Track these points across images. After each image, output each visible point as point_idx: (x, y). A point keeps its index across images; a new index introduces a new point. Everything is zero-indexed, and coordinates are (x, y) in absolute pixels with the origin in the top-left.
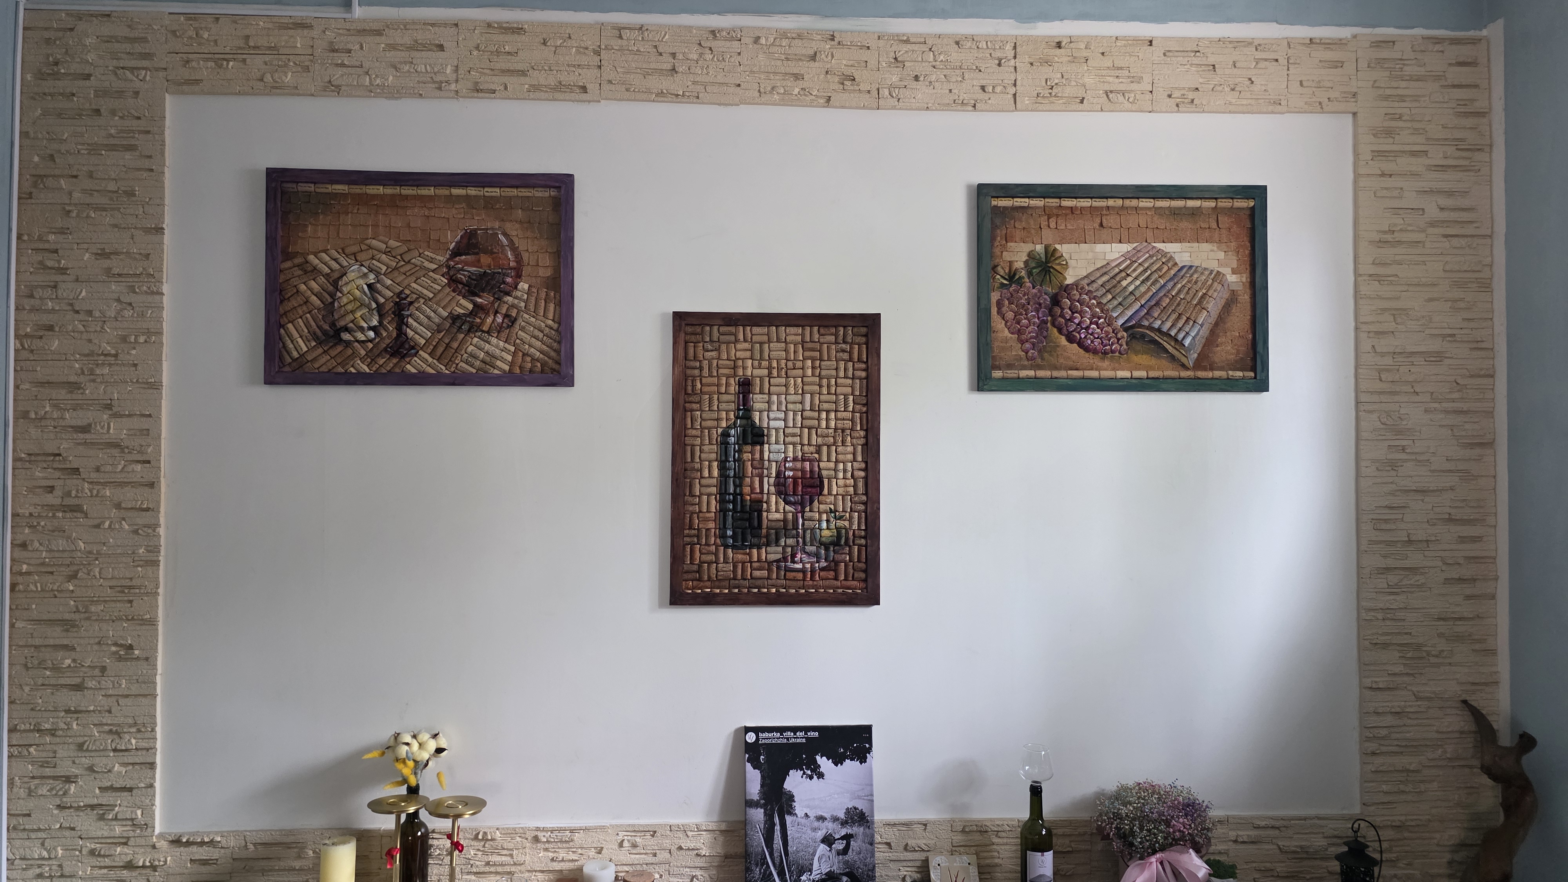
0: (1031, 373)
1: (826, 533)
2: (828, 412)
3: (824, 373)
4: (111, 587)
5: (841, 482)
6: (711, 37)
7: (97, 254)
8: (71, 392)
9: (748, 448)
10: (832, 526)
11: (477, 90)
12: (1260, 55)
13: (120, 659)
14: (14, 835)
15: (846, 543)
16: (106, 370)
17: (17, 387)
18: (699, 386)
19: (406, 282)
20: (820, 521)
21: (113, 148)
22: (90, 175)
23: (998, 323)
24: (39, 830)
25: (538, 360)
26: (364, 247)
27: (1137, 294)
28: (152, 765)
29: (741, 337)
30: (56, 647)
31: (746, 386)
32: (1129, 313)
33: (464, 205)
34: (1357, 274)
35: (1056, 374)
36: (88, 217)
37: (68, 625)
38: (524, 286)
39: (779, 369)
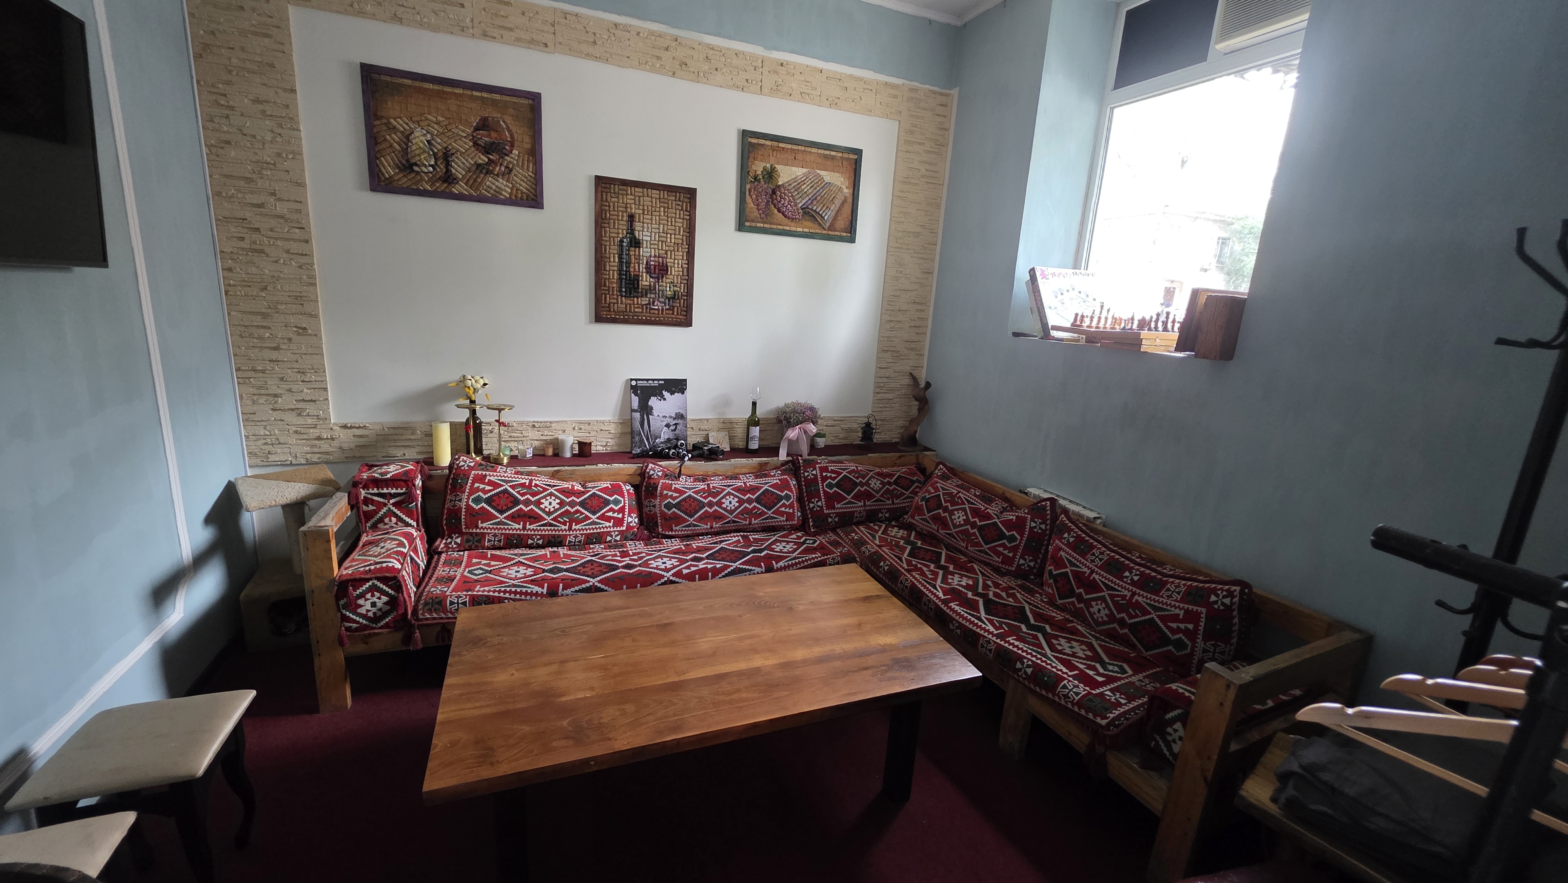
0: (762, 225)
1: (669, 293)
2: (671, 234)
3: (669, 215)
4: (289, 296)
5: (676, 269)
6: (614, 27)
7: (252, 100)
8: (249, 183)
9: (633, 249)
10: (672, 290)
11: (485, 35)
12: (866, 86)
13: (299, 334)
14: (246, 424)
15: (678, 298)
16: (269, 173)
17: (211, 176)
18: (608, 215)
19: (449, 142)
20: (666, 287)
21: (256, 34)
22: (243, 49)
23: (749, 200)
24: (262, 421)
25: (524, 193)
26: (423, 118)
27: (808, 193)
28: (326, 389)
29: (629, 192)
30: (258, 327)
31: (631, 217)
32: (804, 201)
33: (480, 102)
34: (893, 195)
35: (772, 226)
36: (244, 76)
37: (265, 316)
38: (515, 152)
39: (648, 211)
